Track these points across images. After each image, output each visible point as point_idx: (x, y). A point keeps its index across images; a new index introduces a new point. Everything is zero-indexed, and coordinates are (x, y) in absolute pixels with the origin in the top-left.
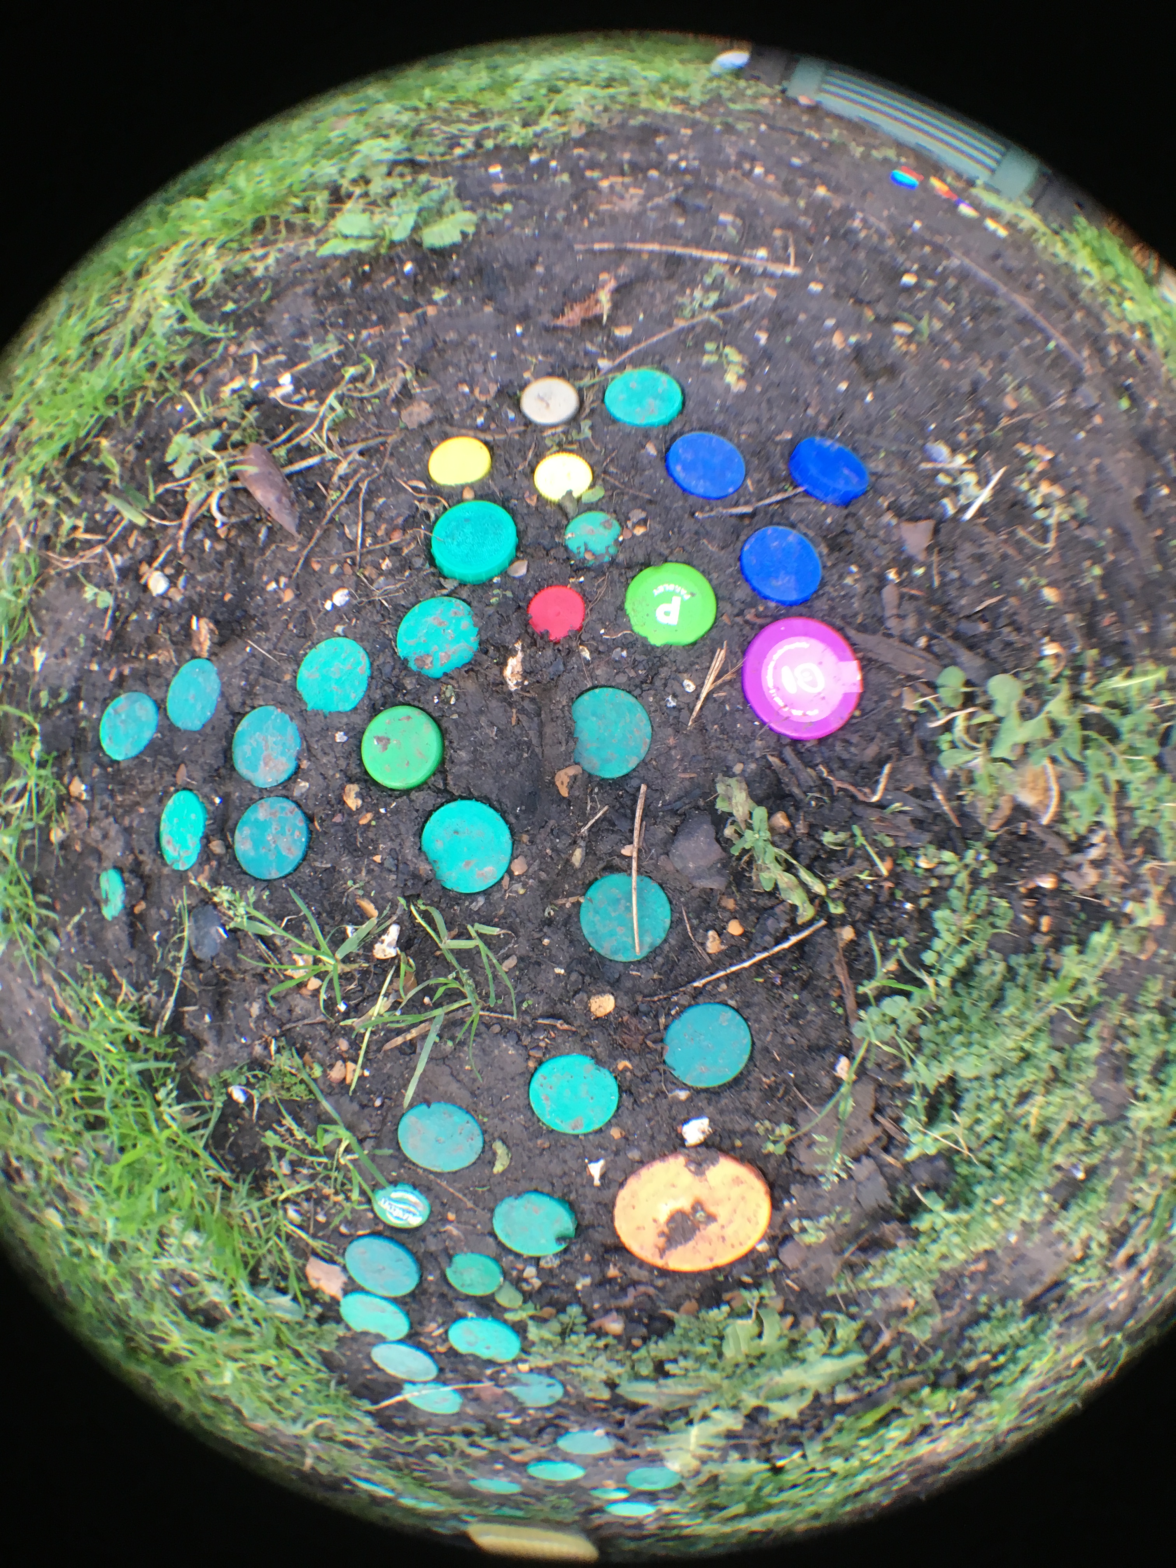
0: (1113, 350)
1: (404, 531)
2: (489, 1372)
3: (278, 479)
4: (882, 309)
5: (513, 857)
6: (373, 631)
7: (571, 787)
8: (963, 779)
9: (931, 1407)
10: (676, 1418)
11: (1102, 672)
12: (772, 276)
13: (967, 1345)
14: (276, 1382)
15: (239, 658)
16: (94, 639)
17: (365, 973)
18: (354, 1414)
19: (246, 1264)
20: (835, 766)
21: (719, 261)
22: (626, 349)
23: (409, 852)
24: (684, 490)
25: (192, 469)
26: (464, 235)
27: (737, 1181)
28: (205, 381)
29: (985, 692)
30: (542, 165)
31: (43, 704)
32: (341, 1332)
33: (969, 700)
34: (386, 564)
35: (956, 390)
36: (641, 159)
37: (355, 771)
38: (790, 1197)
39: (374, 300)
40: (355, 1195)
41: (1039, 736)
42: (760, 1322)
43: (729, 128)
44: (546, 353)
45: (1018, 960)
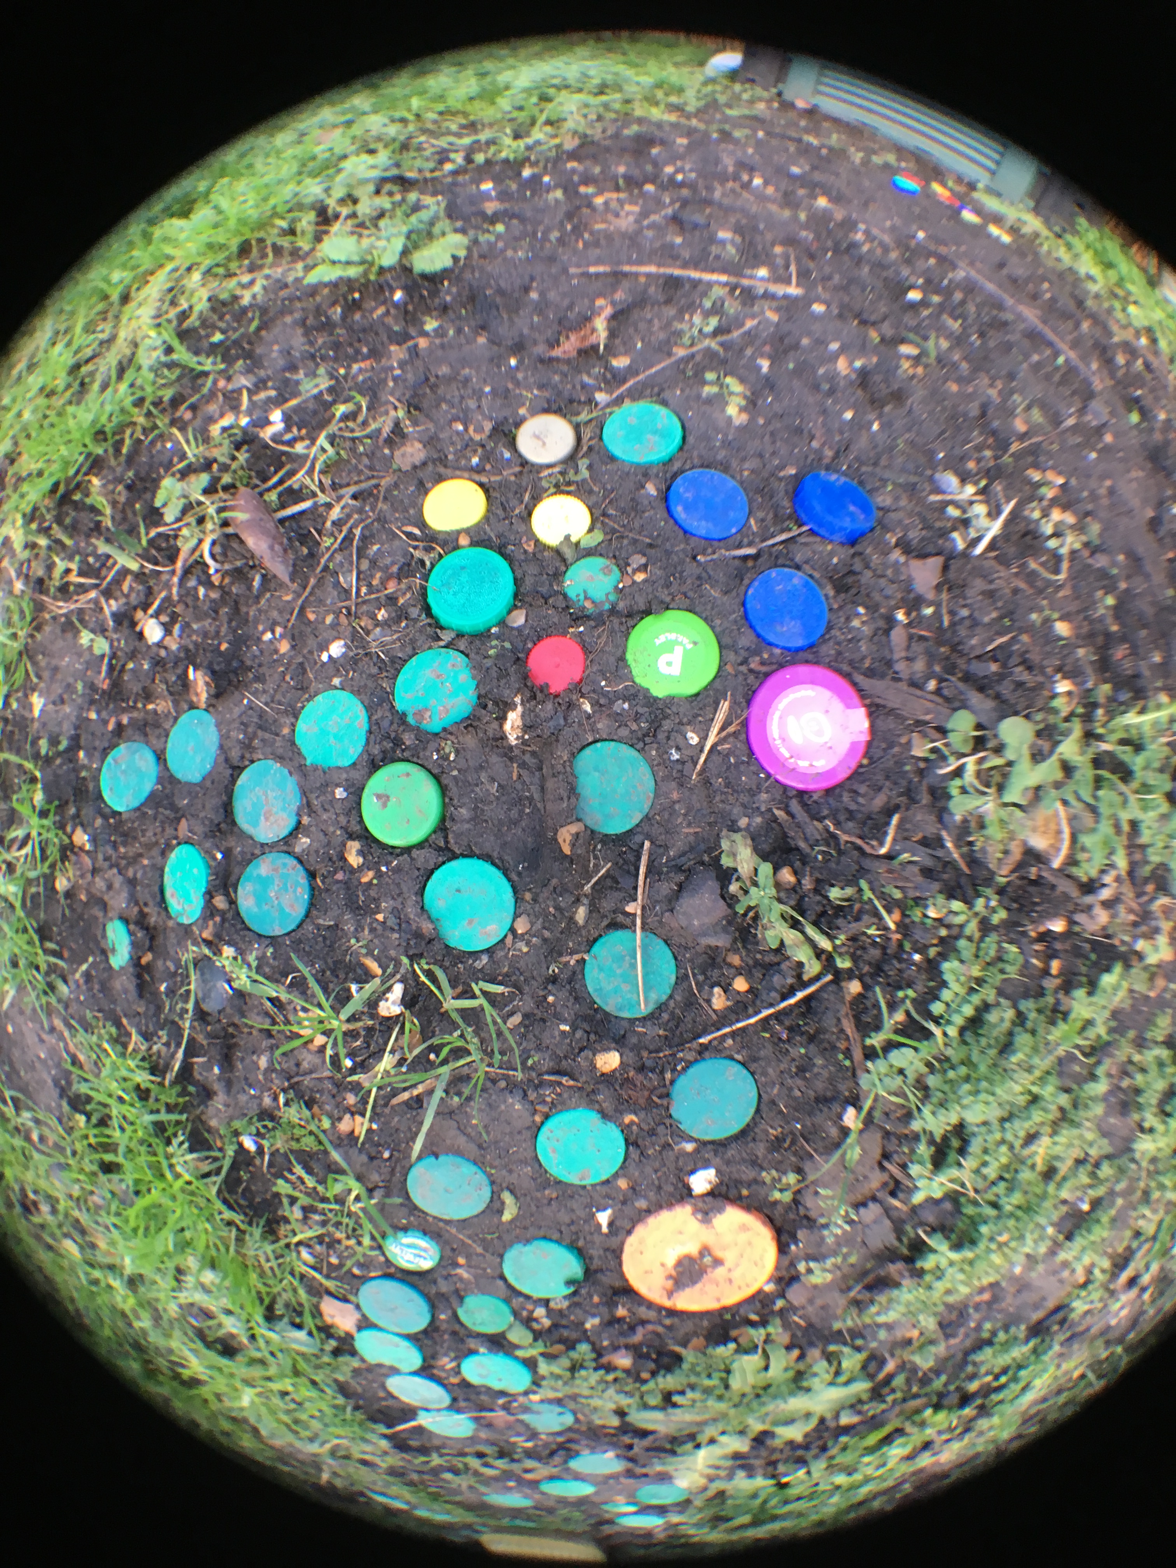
0: (1121, 360)
1: (400, 580)
2: (501, 1401)
3: (270, 525)
4: (887, 329)
5: (516, 916)
6: (370, 684)
7: (573, 845)
8: (973, 824)
9: (933, 1425)
10: (684, 1443)
11: (1115, 708)
12: (774, 297)
13: (970, 1369)
14: (293, 1406)
15: (237, 711)
16: (92, 687)
17: (370, 1030)
18: (369, 1436)
19: (262, 1300)
20: (842, 818)
21: (718, 283)
22: (624, 381)
23: (411, 911)
24: (686, 532)
25: (184, 511)
26: (455, 258)
27: (744, 1228)
28: (195, 417)
29: (996, 736)
30: (535, 179)
31: (43, 752)
32: (356, 1363)
33: (979, 744)
34: (382, 615)
35: (965, 415)
36: (636, 173)
37: (355, 828)
38: (796, 1241)
39: (364, 330)
40: (367, 1241)
41: (1051, 779)
42: (766, 1355)
43: (726, 136)
44: (541, 387)
45: (1027, 1005)
